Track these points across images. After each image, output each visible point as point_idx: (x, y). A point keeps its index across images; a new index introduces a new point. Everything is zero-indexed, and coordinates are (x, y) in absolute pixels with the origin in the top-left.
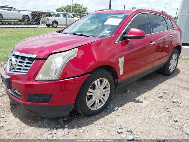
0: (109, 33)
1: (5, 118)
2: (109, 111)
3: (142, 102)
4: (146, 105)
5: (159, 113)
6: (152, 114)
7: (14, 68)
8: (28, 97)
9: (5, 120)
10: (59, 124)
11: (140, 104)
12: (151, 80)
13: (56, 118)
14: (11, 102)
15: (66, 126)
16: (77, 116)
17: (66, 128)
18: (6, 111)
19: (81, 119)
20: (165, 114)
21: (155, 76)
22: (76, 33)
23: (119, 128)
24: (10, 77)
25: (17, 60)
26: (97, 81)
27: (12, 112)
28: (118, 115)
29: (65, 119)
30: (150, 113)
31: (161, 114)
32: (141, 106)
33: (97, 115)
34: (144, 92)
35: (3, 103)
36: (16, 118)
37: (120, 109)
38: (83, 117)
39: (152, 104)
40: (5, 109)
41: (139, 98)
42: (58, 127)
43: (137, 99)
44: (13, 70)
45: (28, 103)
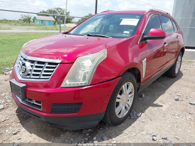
0: (128, 33)
1: (18, 135)
2: (133, 118)
3: (161, 106)
4: (166, 108)
5: (183, 116)
6: (177, 117)
7: (29, 75)
8: (51, 107)
9: (19, 138)
10: (85, 136)
11: (160, 108)
12: (160, 83)
13: (79, 130)
14: (17, 115)
15: (95, 138)
16: (102, 126)
17: (95, 140)
18: (16, 126)
19: (107, 129)
20: (189, 117)
21: (162, 79)
22: (90, 34)
23: (152, 135)
24: (25, 85)
25: (33, 64)
26: (125, 85)
27: (23, 126)
28: (144, 121)
29: (90, 130)
30: (175, 117)
31: (186, 118)
32: (162, 110)
33: (123, 123)
34: (159, 95)
35: (9, 117)
36: (30, 133)
37: (143, 115)
38: (109, 127)
39: (172, 108)
40: (14, 124)
41: (157, 102)
42: (85, 140)
43: (155, 103)
44: (29, 77)
45: (52, 115)
